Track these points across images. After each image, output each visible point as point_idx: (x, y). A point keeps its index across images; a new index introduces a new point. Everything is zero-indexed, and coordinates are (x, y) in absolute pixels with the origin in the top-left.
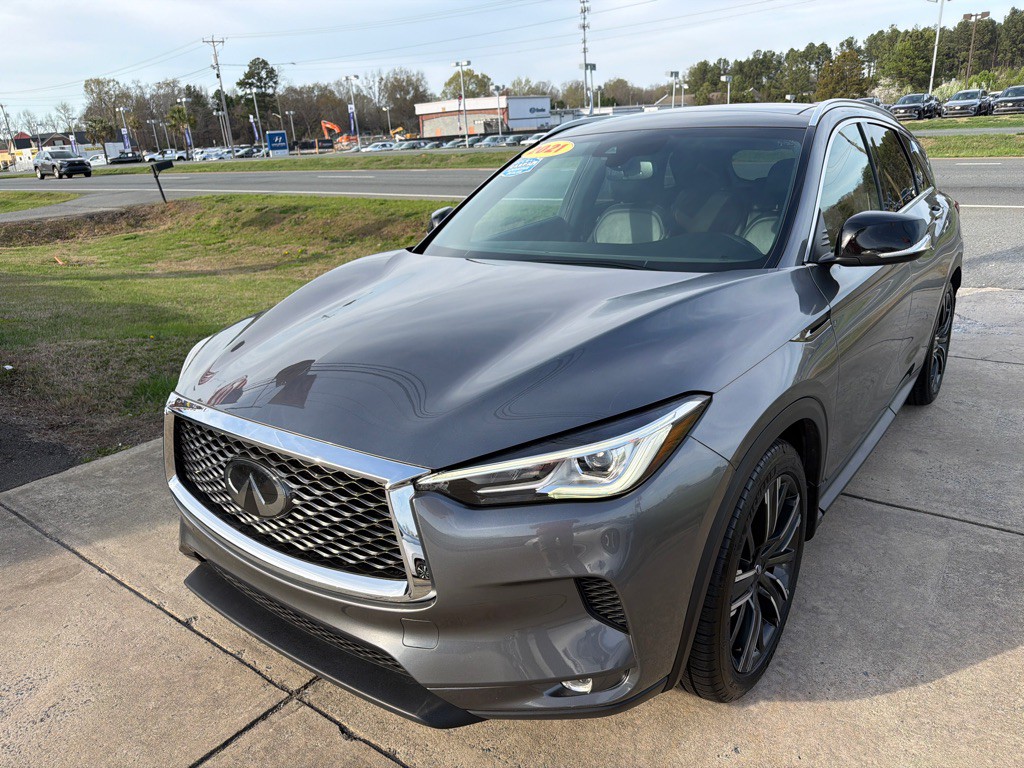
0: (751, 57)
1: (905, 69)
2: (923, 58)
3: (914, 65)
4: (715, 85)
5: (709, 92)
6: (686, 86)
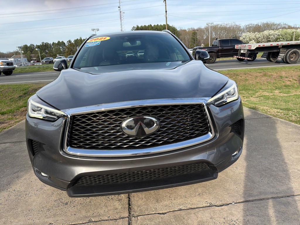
4: (31, 52)
5: (30, 54)
6: (23, 52)
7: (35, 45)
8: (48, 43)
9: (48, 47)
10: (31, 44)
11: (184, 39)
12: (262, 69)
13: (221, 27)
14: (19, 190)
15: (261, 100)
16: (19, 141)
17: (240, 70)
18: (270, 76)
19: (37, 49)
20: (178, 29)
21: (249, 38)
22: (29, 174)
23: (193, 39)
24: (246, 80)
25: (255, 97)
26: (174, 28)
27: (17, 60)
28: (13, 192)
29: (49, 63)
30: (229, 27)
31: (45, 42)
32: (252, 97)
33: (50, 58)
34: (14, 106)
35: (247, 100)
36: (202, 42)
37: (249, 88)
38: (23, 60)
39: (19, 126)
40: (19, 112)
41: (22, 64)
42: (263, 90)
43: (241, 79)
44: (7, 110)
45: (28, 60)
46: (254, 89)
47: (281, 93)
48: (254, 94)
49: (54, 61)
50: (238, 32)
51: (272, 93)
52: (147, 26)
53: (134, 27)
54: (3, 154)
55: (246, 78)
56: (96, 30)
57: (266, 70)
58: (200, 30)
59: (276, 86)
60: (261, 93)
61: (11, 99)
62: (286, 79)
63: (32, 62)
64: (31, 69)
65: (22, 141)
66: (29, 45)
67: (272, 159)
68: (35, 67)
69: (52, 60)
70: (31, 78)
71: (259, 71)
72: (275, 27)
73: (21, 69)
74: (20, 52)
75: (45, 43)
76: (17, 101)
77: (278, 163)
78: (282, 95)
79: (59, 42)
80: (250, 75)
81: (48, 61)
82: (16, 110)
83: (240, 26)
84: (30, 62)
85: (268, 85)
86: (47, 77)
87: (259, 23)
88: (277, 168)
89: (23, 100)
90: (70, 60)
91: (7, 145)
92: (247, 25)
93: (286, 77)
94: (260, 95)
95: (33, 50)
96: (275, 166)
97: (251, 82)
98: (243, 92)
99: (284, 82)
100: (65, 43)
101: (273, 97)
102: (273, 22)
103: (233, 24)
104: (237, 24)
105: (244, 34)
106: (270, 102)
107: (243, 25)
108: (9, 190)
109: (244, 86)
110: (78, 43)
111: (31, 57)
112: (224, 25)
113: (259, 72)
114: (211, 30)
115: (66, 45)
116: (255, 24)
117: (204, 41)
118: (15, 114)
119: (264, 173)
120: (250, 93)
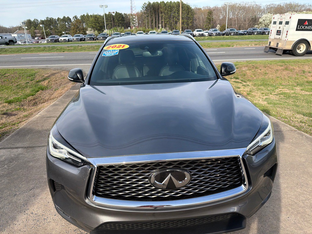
0: (46, 19)
1: (94, 26)
2: (98, 23)
3: (96, 25)
4: (35, 27)
5: (35, 30)
6: (26, 27)
7: (39, 20)
8: (53, 19)
9: (52, 23)
10: (35, 19)
11: (199, 18)
12: (283, 62)
13: (240, 6)
14: (36, 212)
15: (281, 99)
16: (31, 146)
17: (260, 62)
18: (291, 70)
19: (41, 25)
20: (193, 7)
21: (270, 20)
22: (45, 193)
23: (209, 19)
24: (265, 74)
25: (275, 95)
26: (188, 6)
27: (21, 36)
28: (31, 215)
29: (55, 42)
30: (249, 7)
31: (50, 17)
32: (271, 94)
33: (56, 37)
34: (20, 94)
35: (266, 98)
36: (218, 22)
37: (269, 83)
38: (27, 36)
39: (29, 125)
40: (26, 102)
41: (26, 40)
42: (284, 86)
43: (260, 73)
44: (14, 98)
45: (32, 36)
46: (274, 84)
47: (303, 91)
48: (273, 91)
49: (59, 40)
50: (258, 12)
51: (293, 90)
52: (159, 3)
53: (145, 3)
54: (16, 163)
55: (265, 71)
56: (104, 7)
57: (287, 62)
58: (216, 9)
59: (297, 82)
60: (281, 90)
61: (17, 85)
62: (309, 74)
63: (36, 38)
64: (36, 48)
65: (34, 147)
66: (32, 20)
67: (299, 190)
68: (41, 46)
69: (58, 38)
70: (37, 61)
71: (280, 64)
72: (299, 9)
73: (26, 48)
74: (23, 27)
75: (50, 19)
76: (24, 88)
77: (305, 195)
78: (304, 93)
79: (64, 17)
80: (270, 68)
81: (53, 39)
82: (24, 99)
83: (261, 5)
84: (34, 38)
85: (289, 81)
86: (54, 61)
87: (281, 4)
88: (303, 203)
89: (30, 87)
90: (76, 39)
91: (20, 150)
92: (268, 5)
93: (309, 72)
94: (280, 93)
95: (37, 25)
96: (302, 200)
97: (270, 76)
98: (262, 87)
99: (306, 78)
100: (71, 19)
101: (294, 95)
102: (297, 3)
103: (253, 4)
104: (257, 4)
105: (264, 16)
106: (290, 101)
107: (264, 5)
108: (26, 212)
109: (263, 80)
110: (84, 19)
111: (35, 33)
112: (243, 4)
113: (280, 66)
114: (228, 9)
115: (72, 21)
116: (277, 4)
117: (220, 22)
118: (22, 103)
119: (290, 209)
120: (269, 89)
